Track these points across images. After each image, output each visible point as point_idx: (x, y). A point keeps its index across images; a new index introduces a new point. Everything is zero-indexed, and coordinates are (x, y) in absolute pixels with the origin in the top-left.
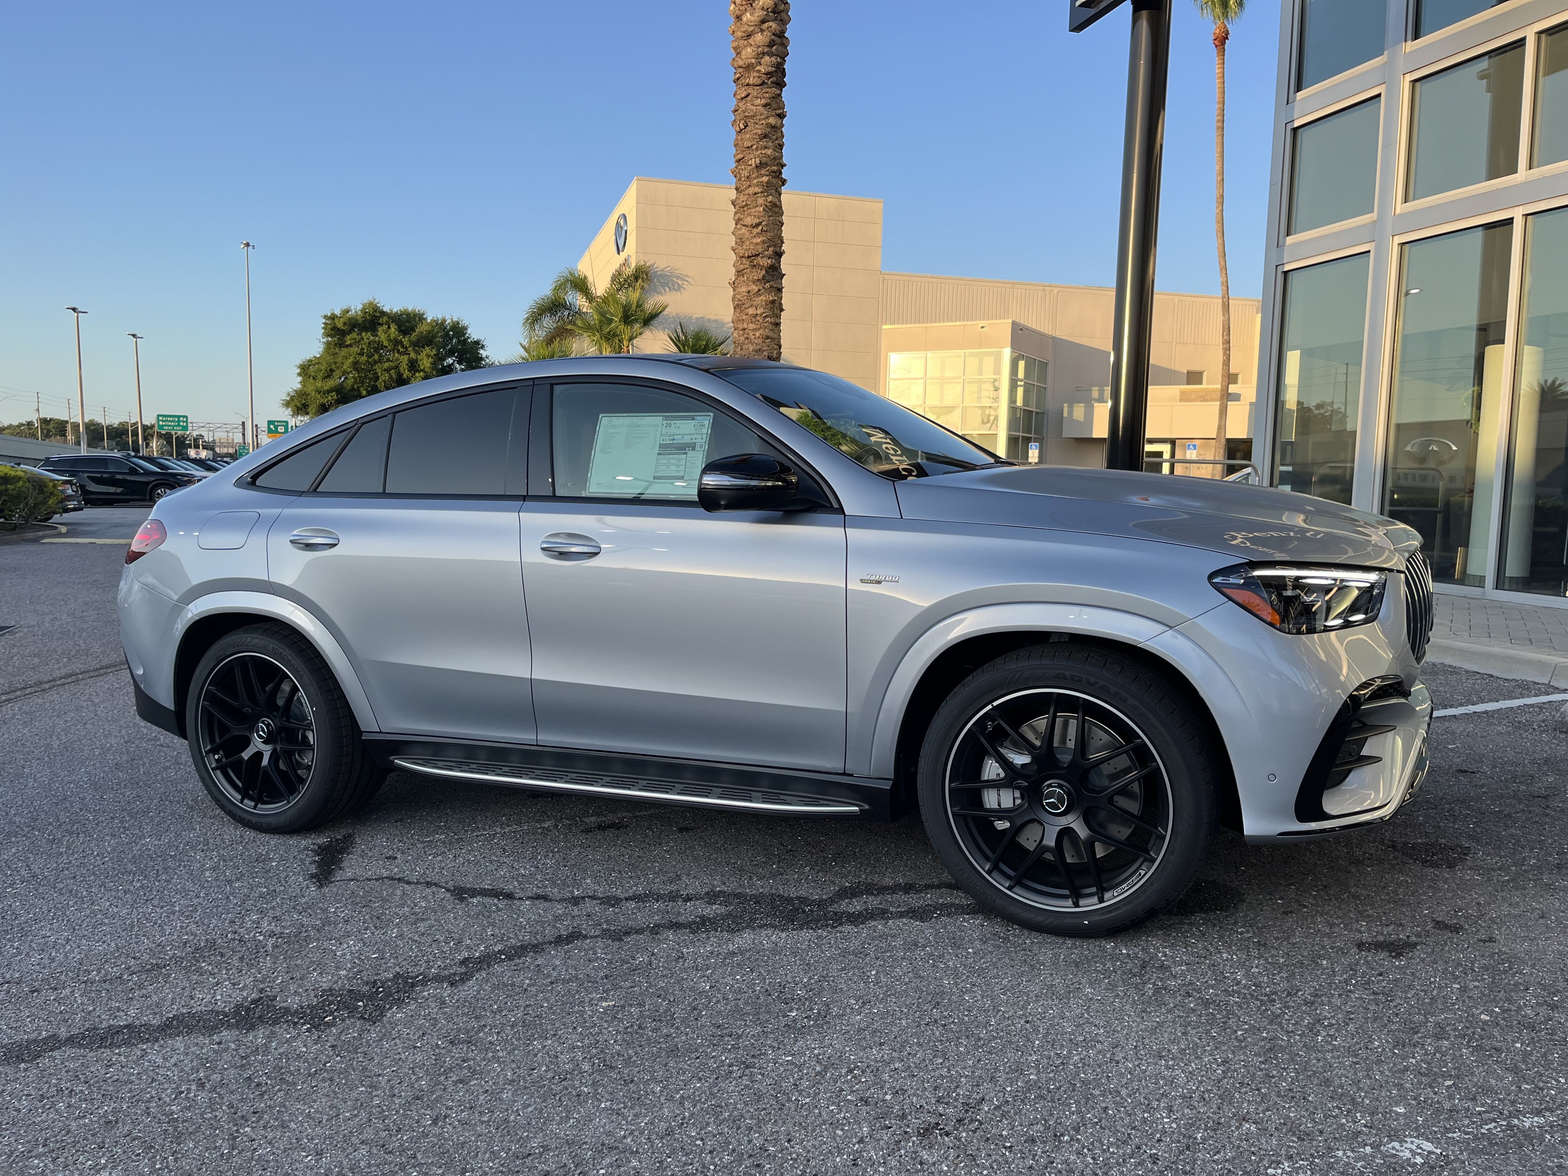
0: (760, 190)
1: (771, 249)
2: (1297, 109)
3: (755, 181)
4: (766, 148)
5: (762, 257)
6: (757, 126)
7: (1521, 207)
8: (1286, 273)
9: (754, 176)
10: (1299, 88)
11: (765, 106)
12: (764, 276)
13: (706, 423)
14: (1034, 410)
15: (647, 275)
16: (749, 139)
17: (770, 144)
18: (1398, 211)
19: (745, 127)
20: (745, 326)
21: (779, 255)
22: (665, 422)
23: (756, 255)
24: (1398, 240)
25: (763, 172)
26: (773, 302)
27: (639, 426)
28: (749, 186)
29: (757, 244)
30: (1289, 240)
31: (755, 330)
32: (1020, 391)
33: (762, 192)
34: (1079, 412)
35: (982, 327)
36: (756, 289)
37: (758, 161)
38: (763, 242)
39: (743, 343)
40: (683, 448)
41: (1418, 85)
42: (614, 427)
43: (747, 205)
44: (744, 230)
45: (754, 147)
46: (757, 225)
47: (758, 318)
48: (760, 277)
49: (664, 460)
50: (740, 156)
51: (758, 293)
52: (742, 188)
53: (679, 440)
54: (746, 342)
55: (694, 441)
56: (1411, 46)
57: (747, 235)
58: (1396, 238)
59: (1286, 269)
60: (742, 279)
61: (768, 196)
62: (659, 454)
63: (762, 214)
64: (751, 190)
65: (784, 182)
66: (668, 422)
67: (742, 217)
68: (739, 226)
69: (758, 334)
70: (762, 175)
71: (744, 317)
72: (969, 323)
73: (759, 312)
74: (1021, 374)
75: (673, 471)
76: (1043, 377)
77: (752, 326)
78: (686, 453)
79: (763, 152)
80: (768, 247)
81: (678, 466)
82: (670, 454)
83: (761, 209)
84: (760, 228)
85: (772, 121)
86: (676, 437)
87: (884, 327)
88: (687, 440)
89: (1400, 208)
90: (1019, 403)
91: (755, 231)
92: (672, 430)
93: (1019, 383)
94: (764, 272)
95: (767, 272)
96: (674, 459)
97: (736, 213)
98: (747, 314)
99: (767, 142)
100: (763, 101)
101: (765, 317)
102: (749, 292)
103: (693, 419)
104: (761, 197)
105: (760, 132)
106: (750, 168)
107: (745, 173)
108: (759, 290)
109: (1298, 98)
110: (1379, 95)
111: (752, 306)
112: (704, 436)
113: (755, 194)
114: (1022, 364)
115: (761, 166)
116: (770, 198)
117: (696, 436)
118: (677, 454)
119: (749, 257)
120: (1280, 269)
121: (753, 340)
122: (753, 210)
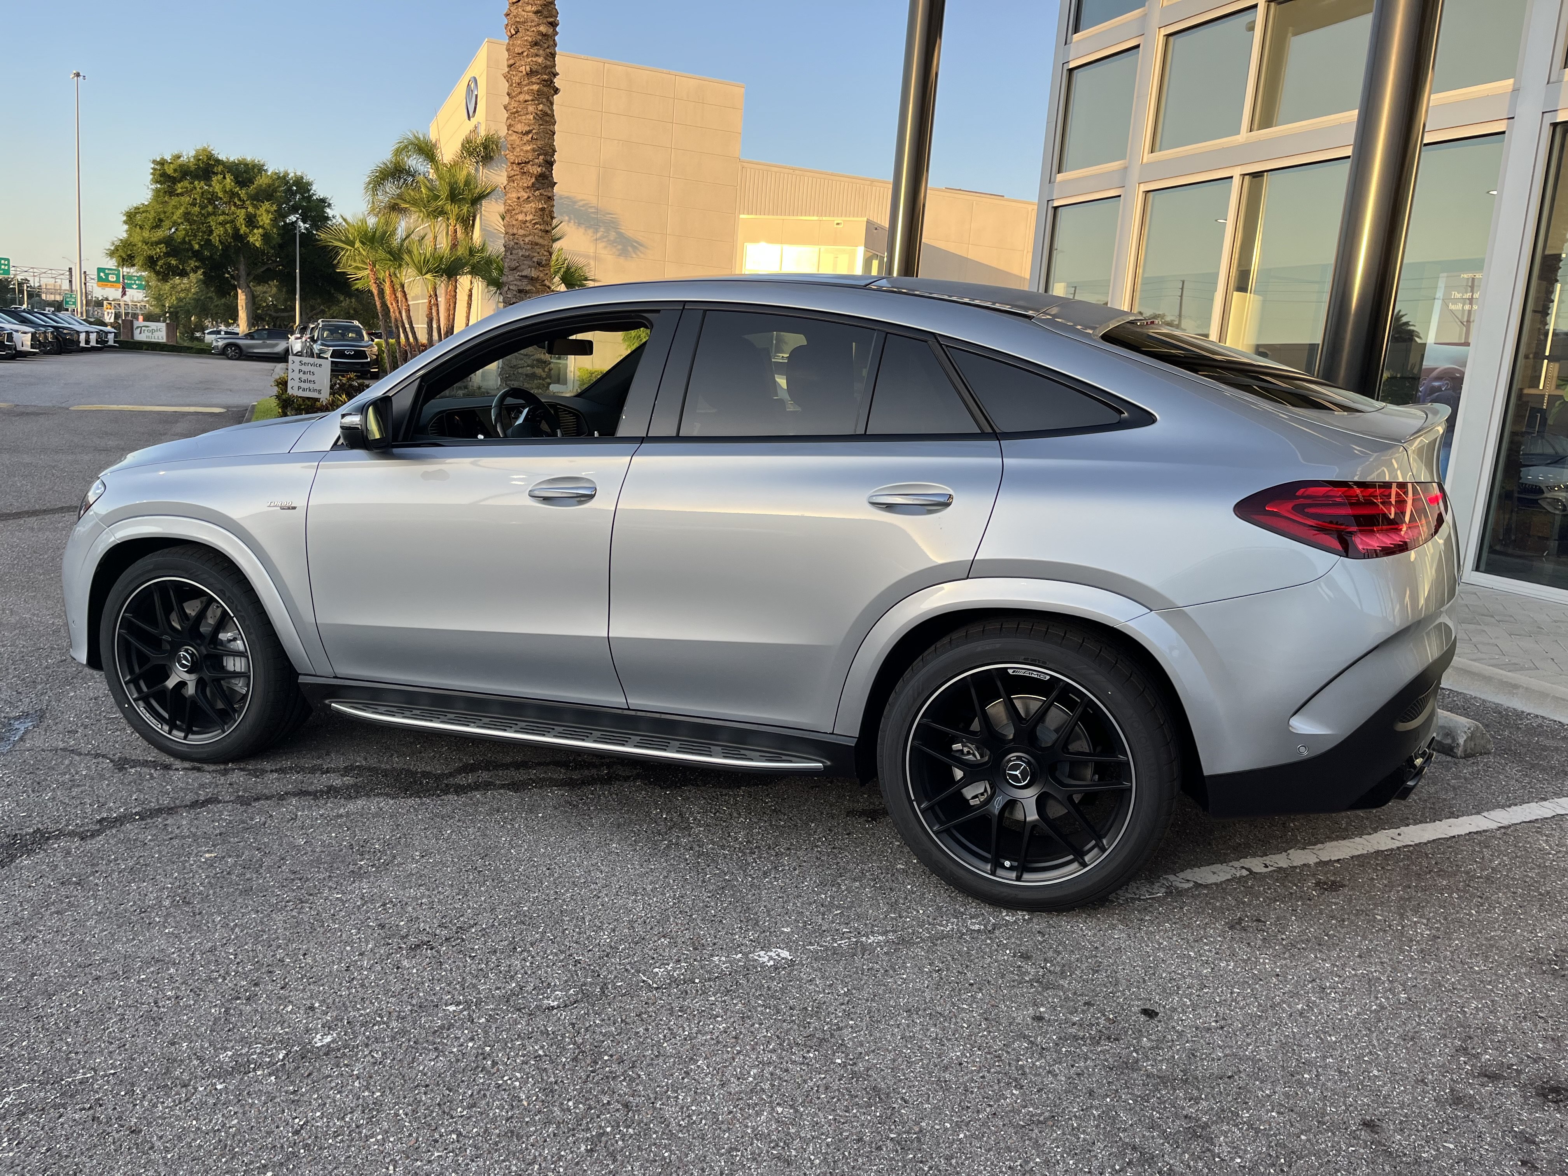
0: (530, 98)
1: (541, 157)
2: (1073, 49)
3: (526, 88)
4: (537, 55)
5: (533, 165)
6: (528, 33)
7: (1239, 167)
8: (1056, 208)
9: (525, 82)
10: (1076, 30)
11: (536, 13)
12: (533, 184)
15: (497, 147)
16: (519, 46)
17: (541, 52)
18: (1145, 160)
19: (516, 33)
20: (515, 231)
21: (550, 164)
23: (526, 163)
24: (1144, 187)
25: (533, 80)
26: (543, 209)
28: (521, 93)
29: (527, 151)
30: (1060, 177)
31: (525, 236)
33: (532, 100)
35: (838, 224)
36: (526, 196)
37: (528, 69)
38: (534, 150)
39: (513, 248)
41: (1171, 39)
43: (517, 112)
44: (515, 137)
45: (525, 54)
46: (528, 133)
47: (528, 224)
48: (530, 184)
50: (512, 62)
51: (528, 200)
52: (514, 94)
54: (516, 247)
57: (518, 142)
58: (1142, 185)
59: (1055, 205)
61: (539, 104)
63: (533, 122)
64: (522, 97)
65: (556, 91)
68: (510, 132)
69: (527, 240)
70: (533, 83)
71: (514, 222)
72: (824, 218)
73: (528, 218)
77: (521, 232)
79: (534, 59)
80: (539, 155)
83: (532, 117)
84: (530, 136)
85: (543, 29)
87: (742, 216)
89: (1147, 157)
91: (526, 138)
94: (533, 180)
95: (536, 179)
97: (508, 118)
98: (517, 220)
99: (538, 49)
100: (534, 8)
101: (535, 224)
102: (519, 198)
104: (532, 105)
105: (530, 39)
106: (520, 74)
107: (516, 79)
108: (529, 197)
109: (1074, 40)
110: (1138, 46)
111: (521, 212)
113: (526, 101)
114: (875, 264)
115: (531, 73)
116: (541, 107)
119: (519, 164)
120: (1051, 204)
121: (523, 246)
122: (524, 117)
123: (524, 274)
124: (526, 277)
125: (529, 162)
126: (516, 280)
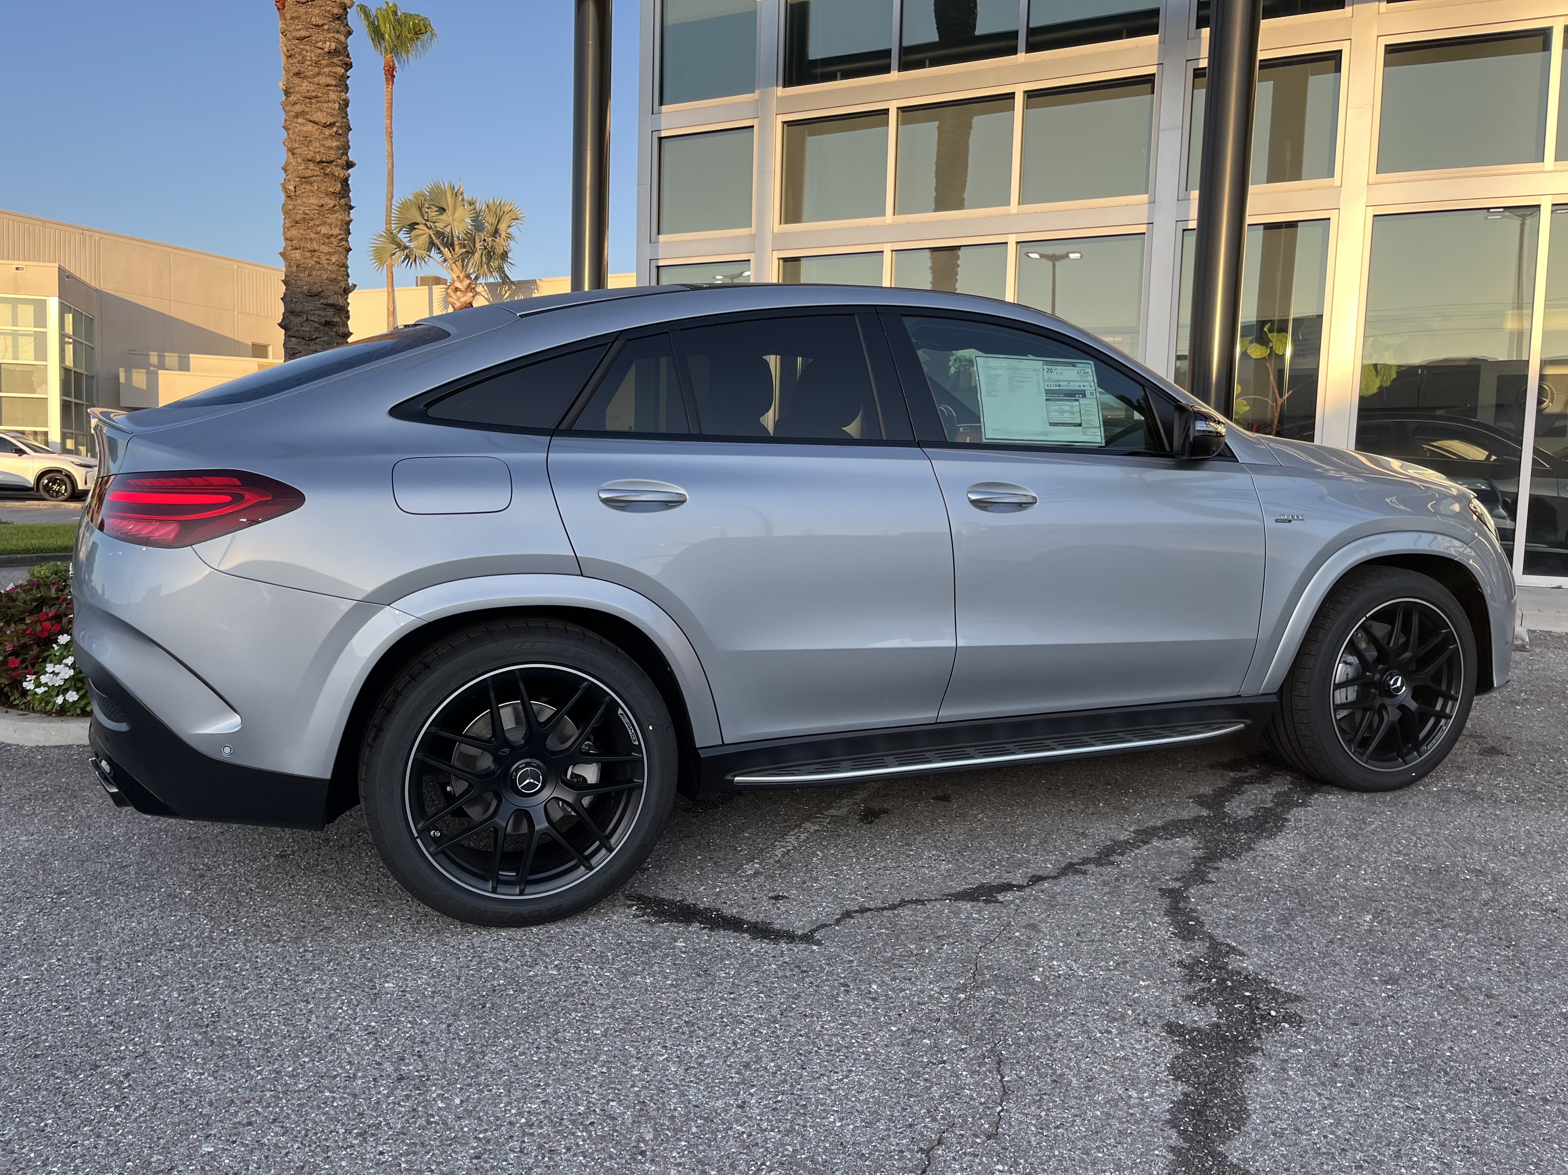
0: (334, 83)
2: (663, 121)
3: (326, 70)
4: (338, 32)
5: (336, 166)
7: (889, 243)
8: (658, 267)
9: (324, 62)
10: (663, 102)
13: (1089, 370)
14: (85, 373)
16: (318, 15)
17: (342, 28)
18: (776, 230)
20: (315, 246)
22: (1045, 367)
24: (778, 255)
25: (335, 60)
27: (1018, 369)
28: (318, 74)
29: (330, 148)
30: (662, 238)
31: (329, 254)
32: (69, 349)
33: (336, 86)
34: (139, 379)
35: (17, 269)
36: (332, 203)
37: (333, 46)
38: (338, 148)
39: (313, 268)
40: (1072, 395)
42: (991, 368)
43: (316, 97)
44: (310, 127)
45: (326, 27)
46: (332, 125)
49: (1055, 406)
50: (303, 33)
51: (332, 210)
53: (1065, 386)
54: (317, 266)
55: (1082, 388)
56: (780, 91)
58: (776, 252)
59: (659, 264)
60: (308, 187)
62: (1047, 400)
64: (323, 80)
66: (1050, 367)
67: (307, 109)
68: (300, 120)
69: (333, 260)
71: (313, 236)
74: (69, 329)
75: (1067, 418)
76: (89, 336)
77: (325, 249)
78: (1077, 400)
81: (1073, 413)
82: (1059, 400)
83: (337, 107)
84: (335, 129)
86: (1061, 383)
88: (1074, 386)
90: (69, 362)
91: (327, 132)
92: (1054, 376)
93: (67, 340)
96: (1066, 405)
102: (322, 206)
103: (1074, 366)
104: (334, 91)
105: (336, 11)
106: (319, 51)
107: (311, 56)
108: (335, 206)
109: (663, 111)
110: (752, 127)
111: (324, 223)
112: (1092, 384)
113: (328, 85)
114: (69, 318)
117: (1082, 384)
118: (1068, 400)
119: (321, 162)
120: (654, 263)
121: (326, 266)
122: (326, 105)
123: (330, 301)
124: (332, 306)
125: (331, 162)
126: (319, 309)
